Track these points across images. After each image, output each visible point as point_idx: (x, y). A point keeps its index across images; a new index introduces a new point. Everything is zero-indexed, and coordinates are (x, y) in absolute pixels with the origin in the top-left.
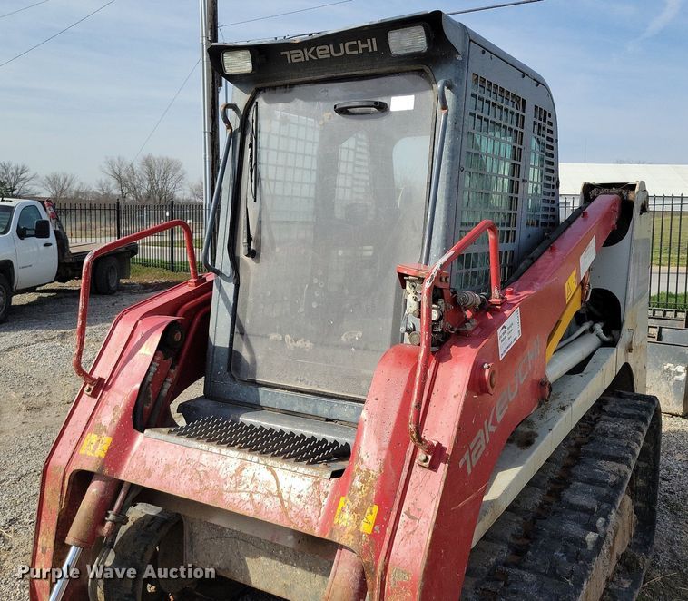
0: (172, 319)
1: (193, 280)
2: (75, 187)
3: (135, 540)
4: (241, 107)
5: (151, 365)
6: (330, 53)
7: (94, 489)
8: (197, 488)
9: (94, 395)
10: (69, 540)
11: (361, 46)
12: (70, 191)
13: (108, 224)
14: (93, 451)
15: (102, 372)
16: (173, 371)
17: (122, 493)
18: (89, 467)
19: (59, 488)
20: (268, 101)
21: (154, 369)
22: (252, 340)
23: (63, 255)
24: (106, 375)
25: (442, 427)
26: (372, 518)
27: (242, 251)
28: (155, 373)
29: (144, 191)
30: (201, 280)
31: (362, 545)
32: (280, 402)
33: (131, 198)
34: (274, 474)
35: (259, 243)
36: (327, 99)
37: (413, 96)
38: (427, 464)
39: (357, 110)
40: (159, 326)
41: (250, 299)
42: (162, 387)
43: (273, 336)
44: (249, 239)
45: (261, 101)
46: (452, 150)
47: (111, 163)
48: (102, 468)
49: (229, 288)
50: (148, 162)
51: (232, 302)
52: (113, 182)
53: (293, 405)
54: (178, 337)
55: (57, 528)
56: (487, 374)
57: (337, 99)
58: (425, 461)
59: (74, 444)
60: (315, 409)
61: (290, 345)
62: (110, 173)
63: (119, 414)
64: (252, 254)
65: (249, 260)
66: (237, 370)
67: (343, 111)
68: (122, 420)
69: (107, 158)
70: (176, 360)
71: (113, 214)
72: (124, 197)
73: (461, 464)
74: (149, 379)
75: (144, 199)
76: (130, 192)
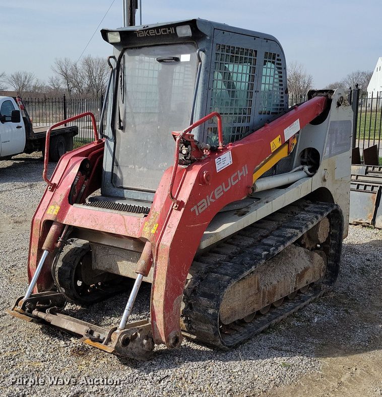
0: (85, 158)
1: (96, 141)
2: (33, 83)
3: (71, 256)
4: (117, 57)
5: (76, 177)
6: (155, 33)
7: (53, 228)
8: (94, 225)
9: (52, 190)
10: (44, 248)
11: (168, 31)
12: (29, 86)
13: (58, 112)
14: (52, 212)
15: (55, 180)
16: (86, 181)
17: (65, 231)
18: (51, 218)
19: (38, 228)
20: (129, 54)
21: (77, 179)
22: (121, 168)
23: (29, 134)
24: (57, 182)
25: (184, 195)
26: (155, 228)
27: (117, 126)
28: (78, 181)
29: (85, 86)
30: (100, 141)
31: (151, 237)
32: (133, 196)
33: (75, 91)
34: (123, 217)
35: (124, 123)
36: (155, 55)
37: (190, 55)
38: (176, 208)
39: (167, 61)
40: (79, 161)
41: (121, 150)
42: (81, 189)
43: (130, 166)
44: (120, 121)
45: (126, 54)
46: (204, 80)
47: (60, 64)
48: (56, 219)
49: (112, 144)
50: (88, 63)
51: (113, 151)
52: (62, 79)
53: (138, 197)
54: (88, 166)
55: (39, 245)
56: (204, 175)
57: (158, 55)
58: (176, 207)
59: (44, 210)
60: (147, 198)
61: (138, 170)
62: (59, 71)
63: (63, 197)
64: (122, 128)
65: (120, 131)
66: (115, 182)
67: (161, 61)
68: (64, 200)
69: (56, 59)
70: (88, 177)
71: (61, 105)
72: (70, 91)
73: (192, 210)
74: (75, 184)
75: (85, 92)
76: (74, 87)
